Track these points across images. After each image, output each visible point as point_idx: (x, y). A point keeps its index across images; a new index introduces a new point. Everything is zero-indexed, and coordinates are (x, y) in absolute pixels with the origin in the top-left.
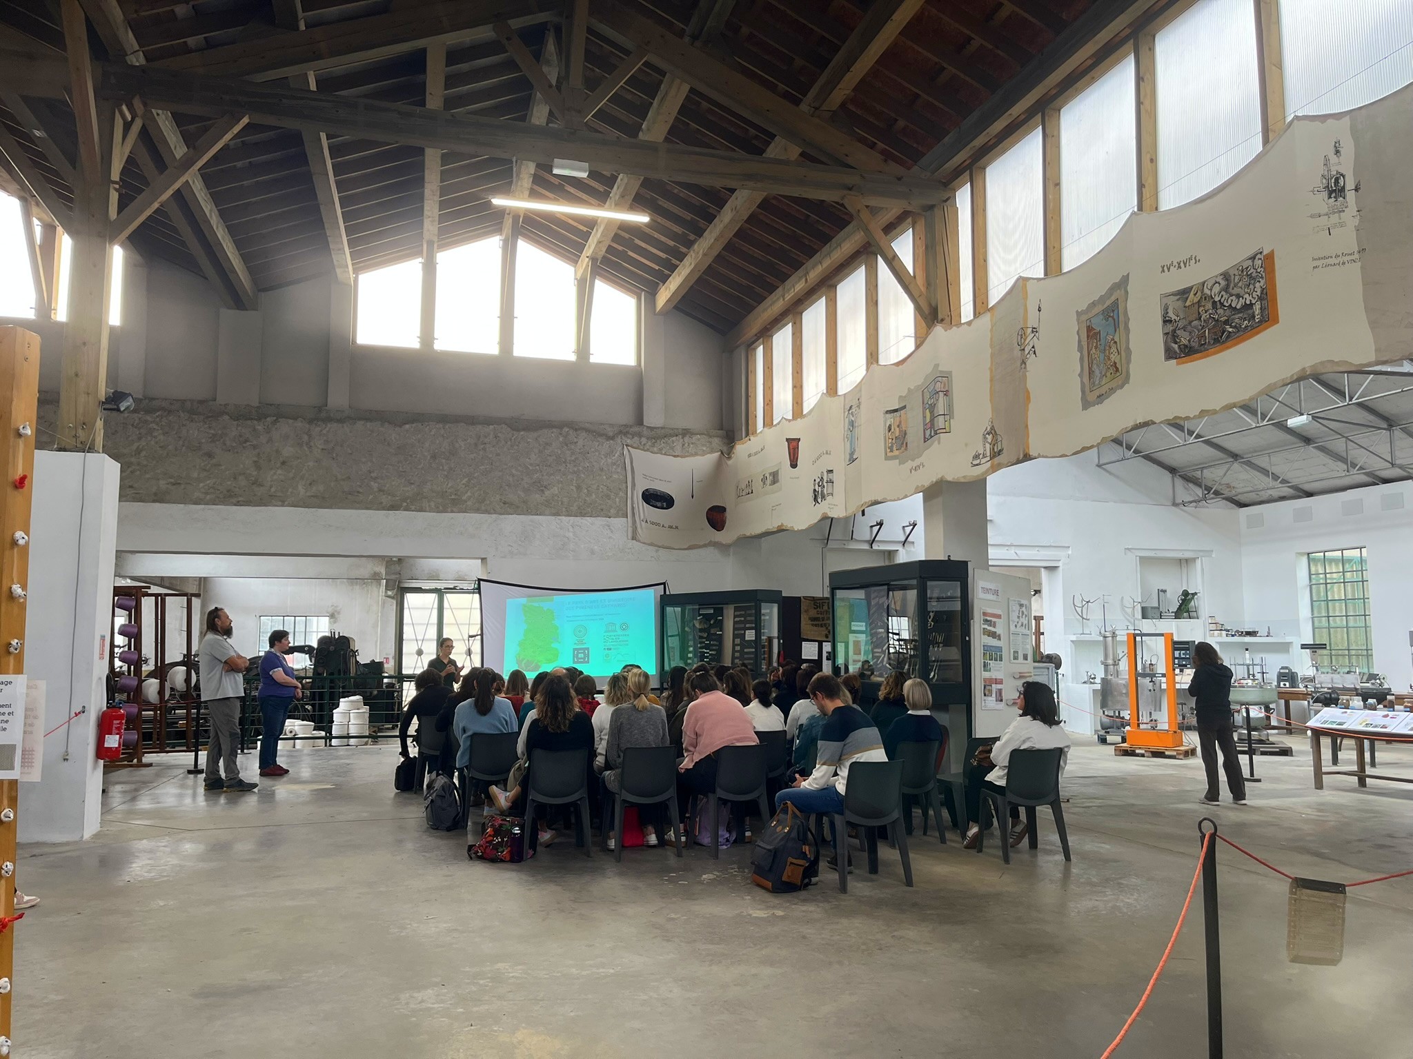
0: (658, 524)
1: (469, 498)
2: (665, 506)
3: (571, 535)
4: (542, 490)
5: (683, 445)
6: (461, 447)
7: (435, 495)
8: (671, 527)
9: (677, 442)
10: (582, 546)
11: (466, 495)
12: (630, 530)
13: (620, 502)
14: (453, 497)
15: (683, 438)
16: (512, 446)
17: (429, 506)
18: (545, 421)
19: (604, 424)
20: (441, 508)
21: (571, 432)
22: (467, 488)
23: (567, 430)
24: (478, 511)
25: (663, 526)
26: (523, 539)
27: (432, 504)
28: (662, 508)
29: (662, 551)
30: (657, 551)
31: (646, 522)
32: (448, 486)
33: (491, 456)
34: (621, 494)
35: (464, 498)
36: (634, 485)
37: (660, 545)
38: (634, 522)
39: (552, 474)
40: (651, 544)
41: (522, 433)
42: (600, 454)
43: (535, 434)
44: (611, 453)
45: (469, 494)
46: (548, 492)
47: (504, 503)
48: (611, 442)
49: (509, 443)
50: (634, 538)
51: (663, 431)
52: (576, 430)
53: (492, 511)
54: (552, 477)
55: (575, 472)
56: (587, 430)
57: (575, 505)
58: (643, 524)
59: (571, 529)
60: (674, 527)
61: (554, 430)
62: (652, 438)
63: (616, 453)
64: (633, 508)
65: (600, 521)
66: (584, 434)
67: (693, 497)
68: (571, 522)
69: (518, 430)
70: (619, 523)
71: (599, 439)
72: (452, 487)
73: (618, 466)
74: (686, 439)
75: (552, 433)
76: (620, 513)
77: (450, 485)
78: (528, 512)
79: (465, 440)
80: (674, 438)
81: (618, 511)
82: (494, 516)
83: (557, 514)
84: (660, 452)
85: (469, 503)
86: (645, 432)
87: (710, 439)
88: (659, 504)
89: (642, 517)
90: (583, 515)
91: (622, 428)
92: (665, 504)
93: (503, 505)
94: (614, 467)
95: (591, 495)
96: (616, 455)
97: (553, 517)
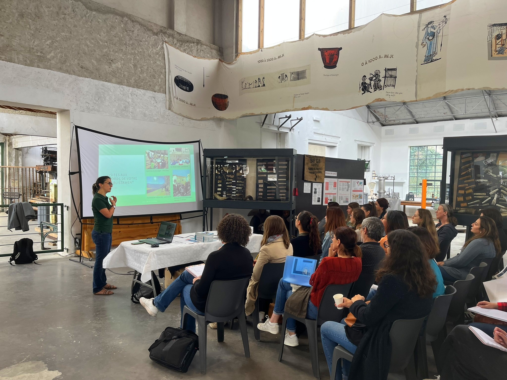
0: (184, 101)
1: (54, 57)
2: (188, 90)
3: (130, 100)
4: (110, 63)
5: (197, 50)
6: (45, 12)
7: (23, 49)
8: (191, 104)
9: (194, 47)
10: (138, 110)
11: (50, 55)
12: (168, 102)
13: (161, 81)
14: (39, 54)
15: (197, 45)
16: (87, 22)
17: (18, 58)
18: (111, 8)
19: (151, 23)
20: (28, 62)
21: (129, 21)
22: (51, 49)
23: (127, 19)
24: (60, 70)
25: (187, 103)
26: (97, 99)
27: (21, 57)
28: (186, 90)
29: (186, 120)
30: (183, 119)
31: (177, 99)
32: (35, 44)
33: (69, 26)
34: (162, 76)
35: (48, 57)
36: (169, 71)
37: (185, 115)
38: (170, 98)
39: (116, 52)
40: (180, 114)
41: (94, 13)
42: (148, 44)
43: (104, 17)
44: (155, 45)
45: (52, 54)
46: (114, 65)
47: (81, 67)
48: (156, 37)
49: (84, 18)
50: (170, 109)
51: (186, 37)
52: (133, 21)
53: (72, 72)
54: (117, 54)
55: (132, 54)
56: (140, 24)
57: (133, 79)
58: (175, 99)
59: (130, 96)
60: (193, 104)
61: (118, 17)
62: (180, 41)
63: (159, 46)
64: (169, 87)
65: (149, 93)
66: (138, 26)
67: (204, 86)
68: (131, 91)
69: (91, 10)
70: (160, 96)
71: (148, 32)
72: (38, 45)
73: (160, 55)
74: (199, 47)
75: (116, 19)
76: (162, 90)
77: (36, 43)
78: (99, 77)
79: (49, 7)
80: (192, 44)
81: (160, 88)
82: (74, 76)
83: (120, 83)
84: (184, 51)
85: (53, 62)
86: (176, 36)
87: (211, 50)
88: (184, 88)
89: (174, 95)
90: (138, 87)
91: (162, 29)
92: (188, 88)
93: (80, 69)
94: (158, 56)
95: (143, 73)
96: (159, 48)
97: (118, 86)
